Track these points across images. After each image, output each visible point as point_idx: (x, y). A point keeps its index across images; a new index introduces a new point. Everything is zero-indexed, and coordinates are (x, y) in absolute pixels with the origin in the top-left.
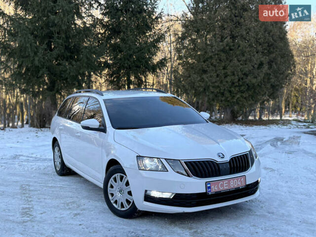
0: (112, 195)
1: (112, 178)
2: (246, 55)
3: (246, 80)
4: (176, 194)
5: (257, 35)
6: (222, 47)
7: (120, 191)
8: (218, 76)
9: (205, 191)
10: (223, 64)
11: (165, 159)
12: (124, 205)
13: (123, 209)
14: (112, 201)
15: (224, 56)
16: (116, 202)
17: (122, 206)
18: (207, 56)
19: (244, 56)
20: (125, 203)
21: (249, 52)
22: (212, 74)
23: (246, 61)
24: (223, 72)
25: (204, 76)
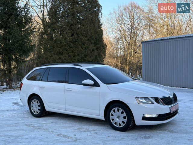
0: (113, 120)
1: (112, 110)
2: (85, 45)
3: (86, 59)
4: (159, 114)
5: (92, 34)
6: (72, 40)
7: (118, 117)
8: (69, 56)
9: (169, 112)
10: (72, 49)
11: (151, 97)
12: (121, 124)
13: (120, 127)
14: (113, 123)
15: (72, 45)
16: (116, 123)
17: (120, 125)
18: (62, 45)
19: (84, 45)
20: (122, 123)
21: (87, 43)
22: (65, 55)
23: (86, 48)
24: (72, 54)
25: (61, 56)
